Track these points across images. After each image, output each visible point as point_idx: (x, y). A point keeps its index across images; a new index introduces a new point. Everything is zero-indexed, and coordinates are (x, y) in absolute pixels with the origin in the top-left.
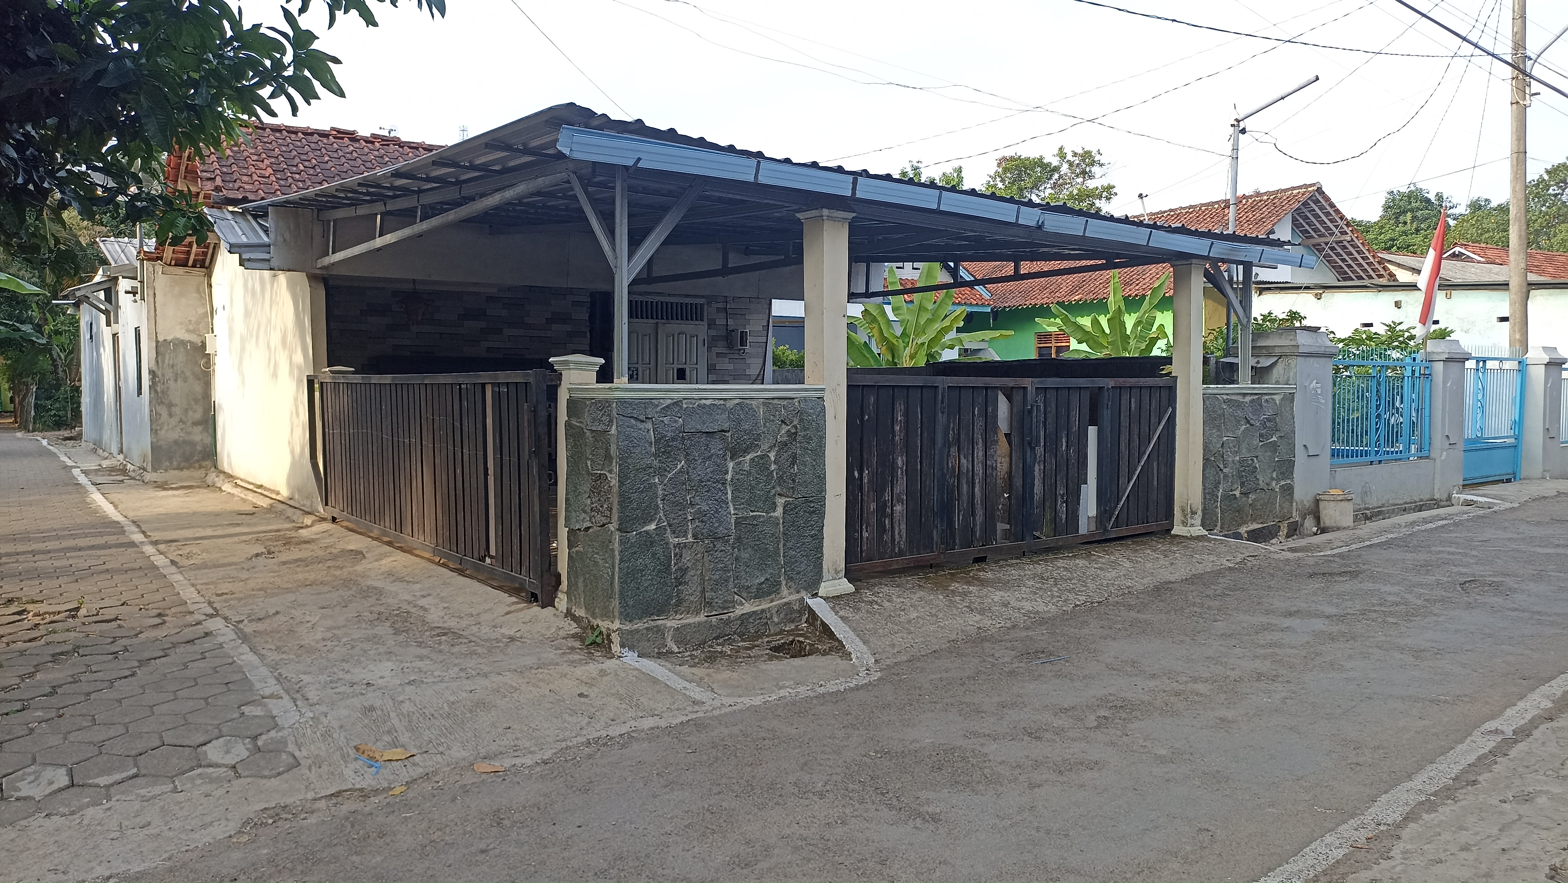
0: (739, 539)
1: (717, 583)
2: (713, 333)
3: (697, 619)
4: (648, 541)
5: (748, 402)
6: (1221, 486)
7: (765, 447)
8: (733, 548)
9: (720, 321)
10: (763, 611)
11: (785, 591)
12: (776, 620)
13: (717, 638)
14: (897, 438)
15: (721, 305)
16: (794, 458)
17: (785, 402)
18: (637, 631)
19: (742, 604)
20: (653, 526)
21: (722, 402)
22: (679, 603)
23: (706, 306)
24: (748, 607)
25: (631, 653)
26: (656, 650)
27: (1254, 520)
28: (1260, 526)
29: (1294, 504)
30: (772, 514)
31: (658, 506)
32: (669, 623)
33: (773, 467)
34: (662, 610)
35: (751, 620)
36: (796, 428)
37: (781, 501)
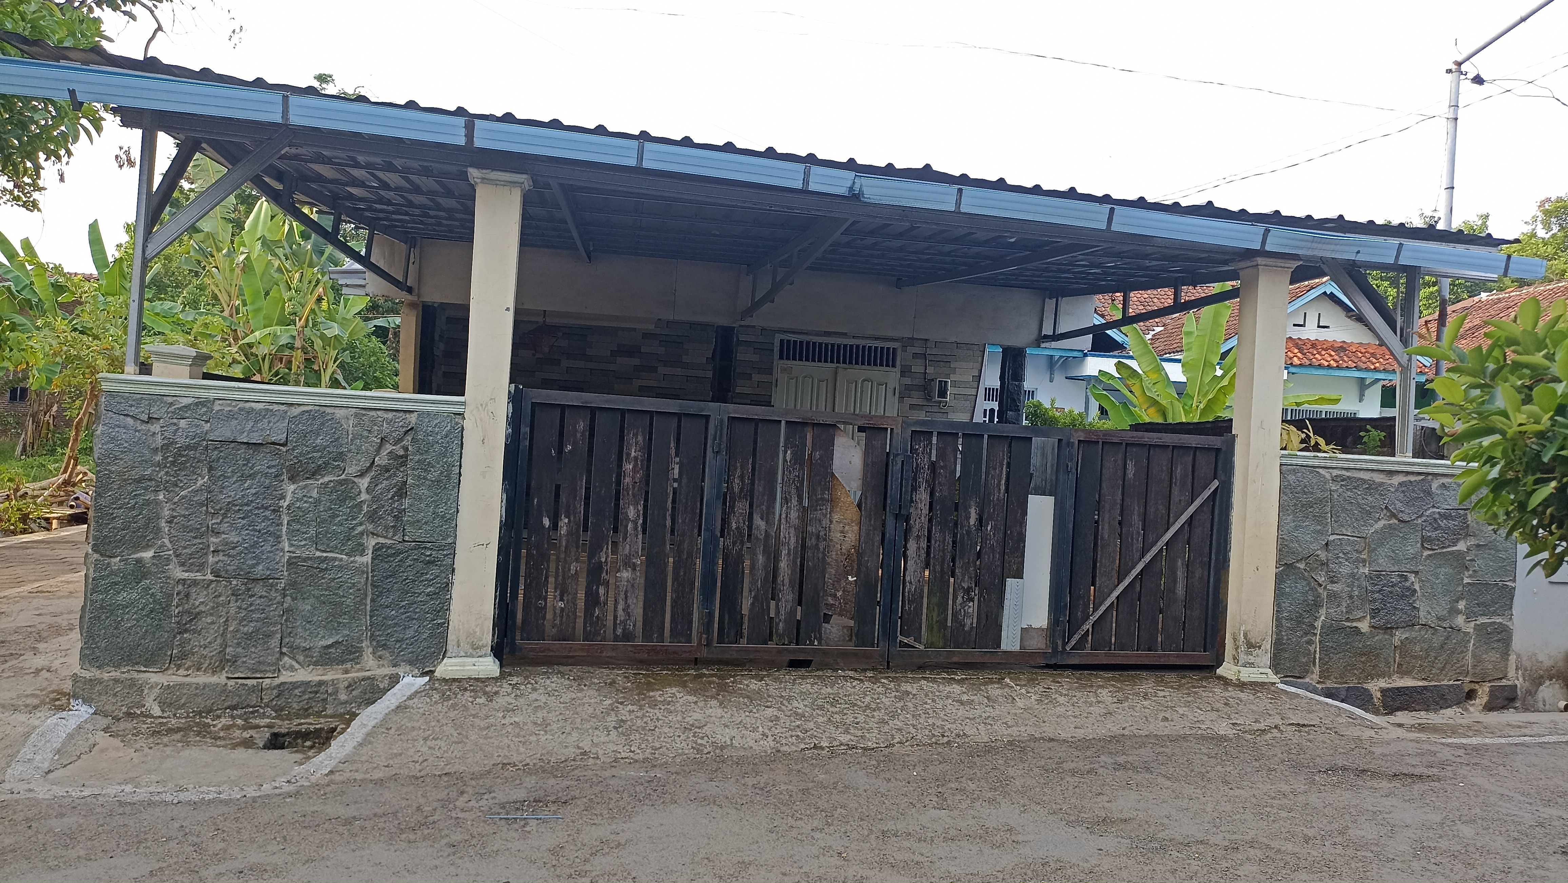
0: (293, 584)
1: (249, 636)
2: (907, 381)
3: (214, 679)
4: (140, 571)
5: (328, 410)
6: (1323, 611)
7: (352, 470)
8: (285, 596)
9: (918, 368)
10: (320, 683)
11: (369, 659)
12: (343, 697)
13: (233, 708)
14: (627, 480)
15: (918, 350)
16: (401, 491)
17: (390, 415)
18: (100, 681)
19: (292, 669)
20: (148, 554)
21: (283, 407)
22: (184, 656)
23: (899, 353)
24: (303, 675)
25: (84, 708)
26: (124, 709)
27: (1404, 672)
28: (1421, 684)
29: (1512, 658)
30: (357, 558)
31: (159, 529)
32: (154, 678)
33: (364, 496)
34: (150, 660)
35: (297, 692)
36: (406, 449)
37: (372, 542)
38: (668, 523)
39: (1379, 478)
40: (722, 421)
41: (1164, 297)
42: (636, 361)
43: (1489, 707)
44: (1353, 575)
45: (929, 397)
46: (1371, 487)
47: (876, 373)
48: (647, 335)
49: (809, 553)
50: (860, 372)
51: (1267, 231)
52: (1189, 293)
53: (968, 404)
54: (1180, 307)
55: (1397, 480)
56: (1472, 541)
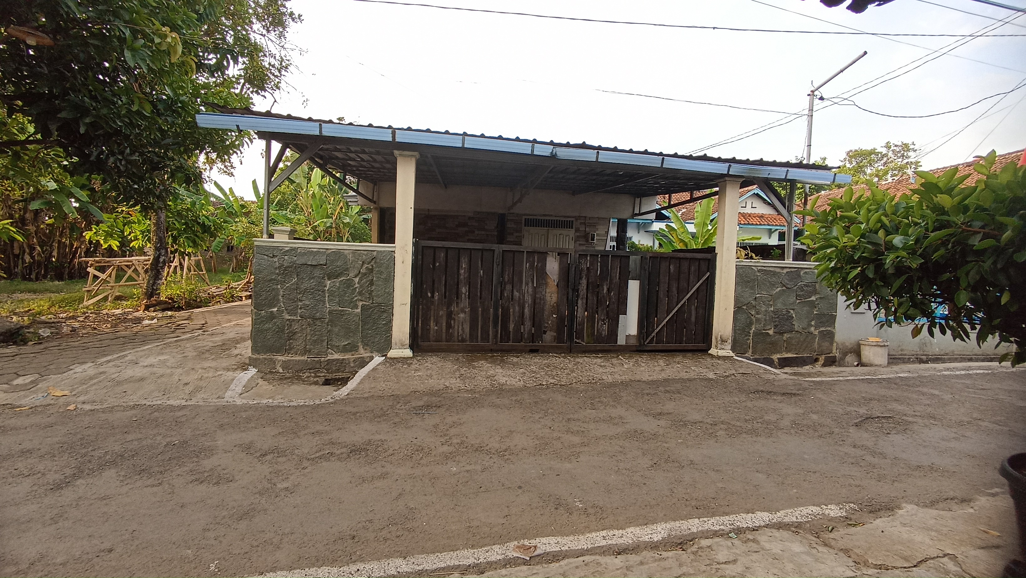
0: (330, 321)
1: (315, 341)
2: (578, 234)
3: (303, 358)
4: (272, 316)
5: (342, 251)
6: (754, 326)
7: (352, 275)
8: (328, 325)
9: (582, 228)
10: (343, 359)
11: (361, 350)
12: (352, 365)
13: (310, 369)
14: (462, 277)
15: (582, 221)
16: (372, 283)
17: (366, 253)
18: (259, 359)
19: (332, 354)
20: (275, 309)
21: (324, 250)
22: (291, 349)
23: (574, 222)
24: (336, 356)
25: (254, 369)
26: (269, 370)
27: (788, 351)
28: (795, 355)
29: (835, 344)
30: (355, 310)
31: (279, 300)
32: (280, 358)
33: (357, 285)
34: (278, 350)
35: (334, 363)
36: (372, 266)
37: (361, 303)
38: (479, 294)
39: (778, 270)
40: (500, 252)
41: (686, 196)
42: (467, 229)
43: (824, 365)
44: (766, 311)
45: (587, 241)
46: (774, 274)
47: (565, 232)
48: (470, 218)
49: (537, 306)
50: (558, 231)
51: (730, 166)
52: (697, 194)
53: (604, 243)
54: (693, 200)
55: (785, 271)
56: (818, 296)
